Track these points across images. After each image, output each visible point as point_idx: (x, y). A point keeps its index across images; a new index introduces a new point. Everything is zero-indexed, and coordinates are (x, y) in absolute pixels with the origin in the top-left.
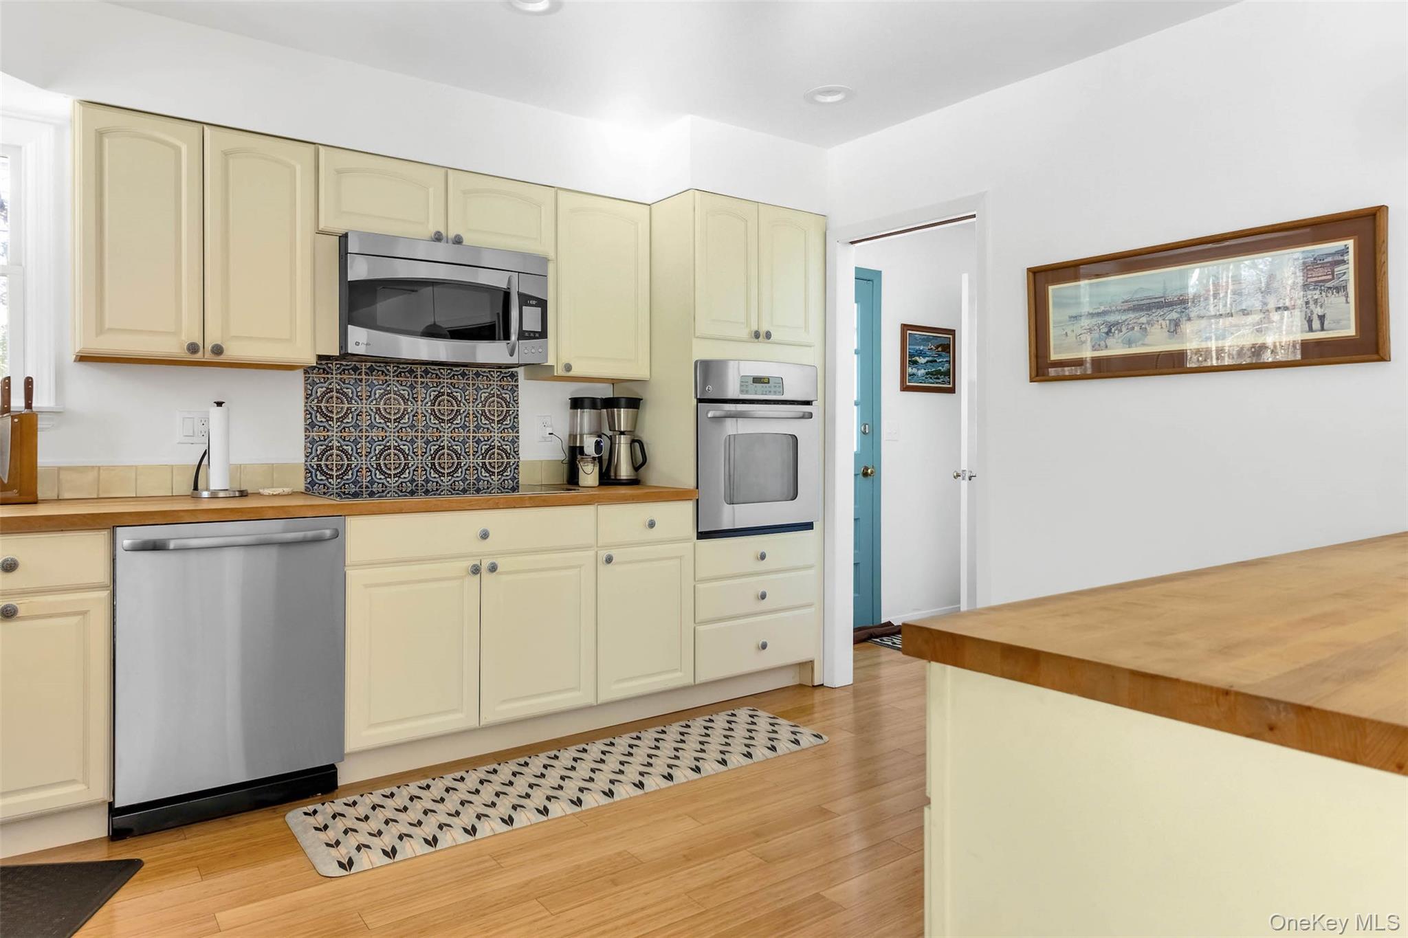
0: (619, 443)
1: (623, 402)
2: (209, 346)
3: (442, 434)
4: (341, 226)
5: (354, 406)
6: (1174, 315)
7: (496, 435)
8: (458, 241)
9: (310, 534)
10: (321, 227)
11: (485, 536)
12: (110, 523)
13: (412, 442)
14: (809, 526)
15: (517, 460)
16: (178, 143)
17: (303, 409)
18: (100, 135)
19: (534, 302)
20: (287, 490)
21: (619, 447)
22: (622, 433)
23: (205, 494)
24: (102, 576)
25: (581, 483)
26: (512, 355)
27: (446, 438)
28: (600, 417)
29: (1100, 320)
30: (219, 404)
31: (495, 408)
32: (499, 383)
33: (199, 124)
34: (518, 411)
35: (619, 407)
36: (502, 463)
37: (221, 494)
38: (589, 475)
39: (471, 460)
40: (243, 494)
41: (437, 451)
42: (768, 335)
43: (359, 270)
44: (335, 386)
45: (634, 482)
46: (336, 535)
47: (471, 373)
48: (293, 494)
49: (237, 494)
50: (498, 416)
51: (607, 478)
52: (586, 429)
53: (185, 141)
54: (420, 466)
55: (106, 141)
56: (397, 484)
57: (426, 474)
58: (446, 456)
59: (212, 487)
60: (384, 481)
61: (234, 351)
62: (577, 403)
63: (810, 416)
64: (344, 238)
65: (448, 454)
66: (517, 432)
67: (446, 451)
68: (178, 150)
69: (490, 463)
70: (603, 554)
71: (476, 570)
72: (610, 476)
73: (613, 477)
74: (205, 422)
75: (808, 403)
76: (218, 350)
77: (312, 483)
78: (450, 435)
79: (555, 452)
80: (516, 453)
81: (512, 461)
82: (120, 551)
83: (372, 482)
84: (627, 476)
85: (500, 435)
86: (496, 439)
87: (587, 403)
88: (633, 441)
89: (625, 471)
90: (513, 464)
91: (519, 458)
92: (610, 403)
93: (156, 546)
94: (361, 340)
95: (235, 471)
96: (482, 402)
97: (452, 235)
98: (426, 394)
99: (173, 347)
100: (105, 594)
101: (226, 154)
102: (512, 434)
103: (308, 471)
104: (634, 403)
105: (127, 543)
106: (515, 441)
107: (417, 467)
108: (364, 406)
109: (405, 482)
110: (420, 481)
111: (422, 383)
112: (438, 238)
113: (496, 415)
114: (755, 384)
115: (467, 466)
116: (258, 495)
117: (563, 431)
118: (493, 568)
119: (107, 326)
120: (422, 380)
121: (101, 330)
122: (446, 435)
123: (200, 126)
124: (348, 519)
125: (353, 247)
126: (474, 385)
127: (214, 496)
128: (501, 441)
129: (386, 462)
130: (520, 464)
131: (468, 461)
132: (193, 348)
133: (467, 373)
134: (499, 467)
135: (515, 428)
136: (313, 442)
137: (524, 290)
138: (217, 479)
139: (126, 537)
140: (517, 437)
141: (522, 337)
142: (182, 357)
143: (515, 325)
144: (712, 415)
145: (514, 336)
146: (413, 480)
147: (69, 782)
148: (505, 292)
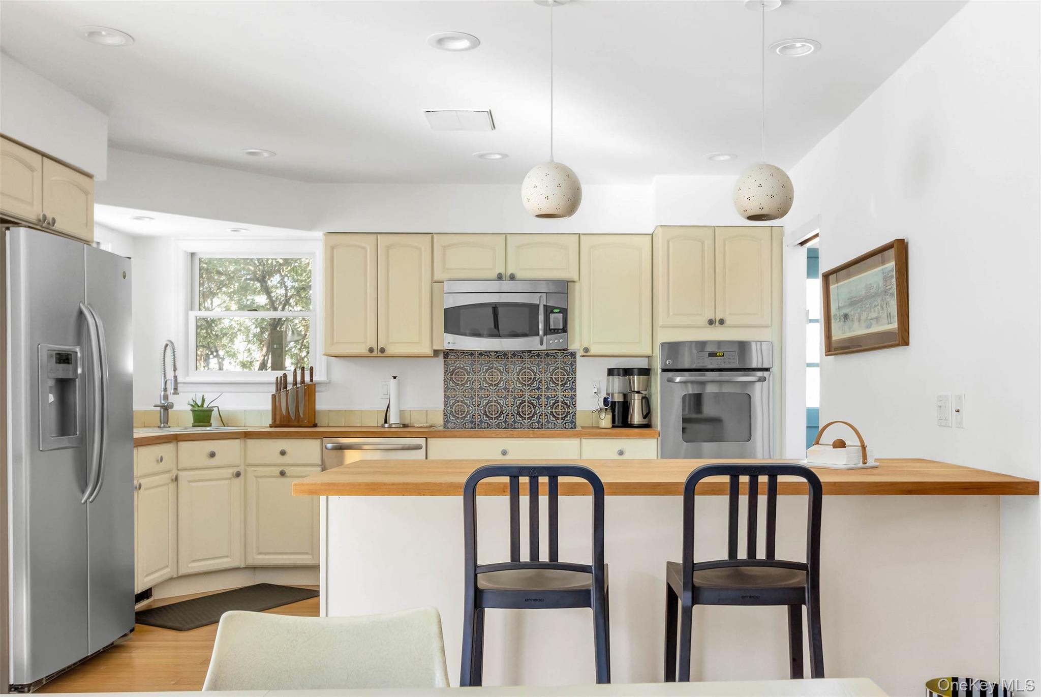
0: (634, 399)
1: (636, 371)
2: (379, 349)
3: (524, 393)
4: (445, 278)
7: (560, 394)
8: (512, 277)
9: (406, 445)
10: (435, 279)
11: (505, 453)
12: (321, 436)
13: (506, 398)
15: (574, 410)
16: (366, 246)
17: (443, 379)
18: (333, 248)
19: (558, 310)
20: (432, 424)
21: (634, 402)
22: (637, 394)
23: (387, 426)
24: (319, 461)
25: (601, 425)
26: (541, 344)
27: (526, 396)
28: (623, 382)
30: (395, 378)
31: (560, 376)
32: (562, 360)
33: (373, 235)
34: (575, 378)
35: (633, 374)
36: (564, 412)
37: (393, 426)
38: (603, 420)
39: (543, 410)
40: (405, 426)
41: (521, 404)
42: (722, 322)
43: (449, 302)
44: (460, 365)
45: (648, 426)
46: (421, 447)
47: (543, 354)
49: (401, 426)
50: (562, 381)
51: (626, 423)
52: (616, 392)
53: (369, 245)
54: (510, 413)
55: (335, 250)
56: (496, 423)
57: (514, 418)
58: (527, 407)
59: (392, 422)
60: (488, 421)
61: (390, 351)
62: (611, 372)
63: (765, 379)
64: (444, 282)
65: (528, 406)
66: (575, 391)
67: (526, 404)
68: (365, 249)
69: (556, 412)
72: (628, 422)
73: (629, 423)
75: (767, 370)
76: (383, 350)
77: (447, 421)
78: (529, 394)
79: (599, 404)
80: (575, 405)
81: (571, 411)
82: (325, 448)
83: (481, 422)
84: (638, 422)
85: (562, 394)
86: (560, 396)
87: (616, 372)
88: (643, 399)
89: (638, 419)
90: (572, 413)
91: (576, 409)
92: (628, 373)
93: (339, 448)
94: (459, 342)
95: (401, 415)
96: (550, 372)
97: (509, 273)
98: (514, 368)
99: (363, 350)
101: (388, 247)
102: (571, 393)
103: (445, 414)
104: (645, 372)
105: (328, 446)
106: (573, 397)
107: (509, 413)
108: (476, 376)
109: (501, 423)
110: (511, 422)
111: (512, 362)
112: (500, 277)
113: (560, 381)
114: (710, 358)
115: (540, 413)
116: (414, 427)
117: (604, 392)
119: (335, 341)
120: (512, 360)
121: (332, 344)
122: (526, 393)
123: (375, 236)
124: (429, 439)
125: (446, 289)
126: (545, 362)
128: (564, 398)
129: (490, 410)
130: (577, 413)
131: (541, 410)
132: (372, 350)
133: (541, 354)
134: (562, 414)
135: (573, 389)
136: (448, 397)
137: (550, 304)
138: (393, 419)
139: (329, 442)
140: (575, 395)
141: (545, 334)
142: (366, 352)
143: (541, 326)
144: (678, 379)
145: (541, 332)
146: (505, 422)
147: (307, 553)
148: (537, 306)
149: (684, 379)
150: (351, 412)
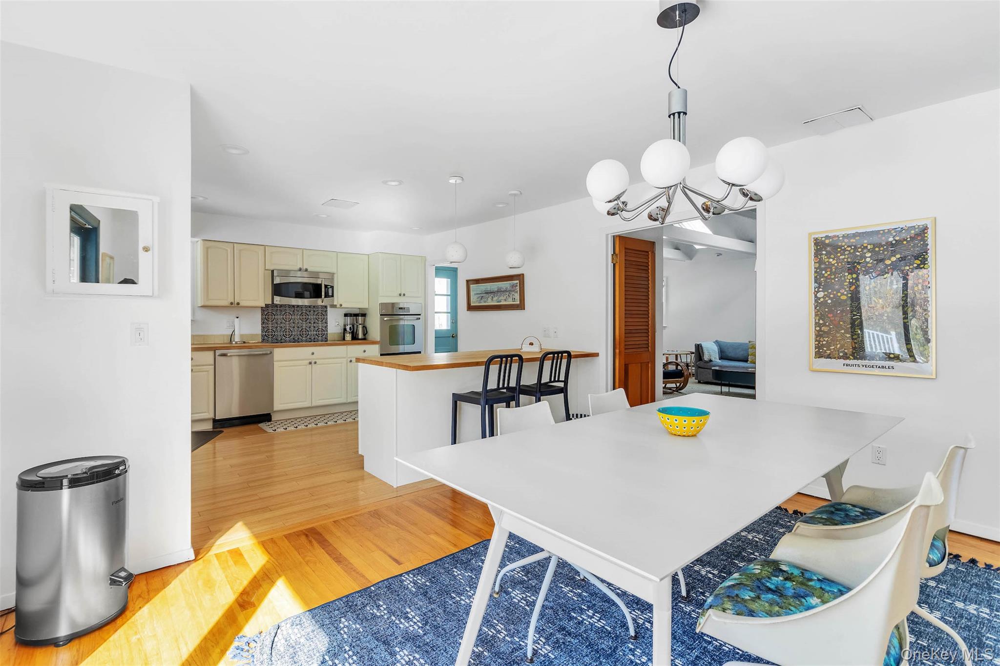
0: (359, 327)
1: (360, 315)
2: (236, 303)
4: (272, 268)
5: (276, 317)
6: (492, 296)
7: (320, 325)
8: (306, 270)
9: (264, 352)
10: (266, 268)
11: (313, 354)
12: (214, 349)
13: (294, 327)
14: (420, 352)
16: (227, 249)
17: (261, 318)
18: (207, 248)
19: (330, 287)
20: (257, 341)
22: (360, 324)
23: (234, 343)
24: (212, 363)
25: (346, 339)
26: (322, 302)
28: (353, 319)
29: (479, 295)
30: (237, 318)
31: (320, 317)
32: (321, 309)
34: (327, 317)
35: (359, 316)
37: (238, 342)
38: (348, 337)
40: (244, 342)
41: (301, 330)
42: (404, 295)
43: (277, 281)
44: (270, 311)
45: (365, 339)
46: (271, 353)
47: (312, 306)
48: (258, 342)
50: (321, 319)
51: (355, 337)
52: (349, 323)
53: (229, 248)
54: (296, 334)
55: (209, 250)
56: (289, 339)
57: (298, 337)
59: (236, 341)
60: (285, 339)
61: (242, 304)
62: (346, 315)
63: (420, 319)
64: (273, 271)
67: (304, 330)
69: (318, 333)
70: (349, 360)
71: (310, 363)
73: (357, 338)
74: (233, 322)
75: (420, 315)
76: (238, 304)
77: (264, 340)
78: (306, 325)
79: (339, 330)
80: (327, 330)
81: (325, 333)
82: (216, 356)
83: (281, 339)
87: (349, 315)
88: (363, 327)
89: (360, 336)
91: (328, 332)
92: (356, 315)
93: (224, 355)
94: (278, 300)
95: (241, 336)
96: (315, 315)
97: (304, 268)
98: (298, 313)
99: (226, 303)
100: (213, 367)
101: (240, 251)
102: (325, 325)
103: (262, 336)
104: (364, 315)
105: (218, 354)
106: (326, 327)
108: (279, 317)
109: (292, 339)
110: (296, 339)
111: (296, 310)
112: (300, 270)
114: (400, 310)
115: (311, 334)
116: (249, 343)
117: (342, 324)
118: (315, 363)
119: (209, 298)
122: (304, 325)
123: (233, 244)
124: (274, 349)
125: (275, 274)
126: (313, 310)
127: (236, 343)
128: (322, 326)
129: (286, 333)
130: (328, 334)
131: (311, 332)
132: (232, 303)
134: (321, 334)
135: (326, 323)
136: (264, 328)
137: (326, 284)
138: (237, 339)
139: (218, 352)
141: (325, 297)
142: (229, 305)
143: (323, 294)
144: (385, 319)
145: (323, 297)
146: (294, 339)
147: (205, 412)
148: (320, 285)
149: (388, 318)
150: (207, 336)
